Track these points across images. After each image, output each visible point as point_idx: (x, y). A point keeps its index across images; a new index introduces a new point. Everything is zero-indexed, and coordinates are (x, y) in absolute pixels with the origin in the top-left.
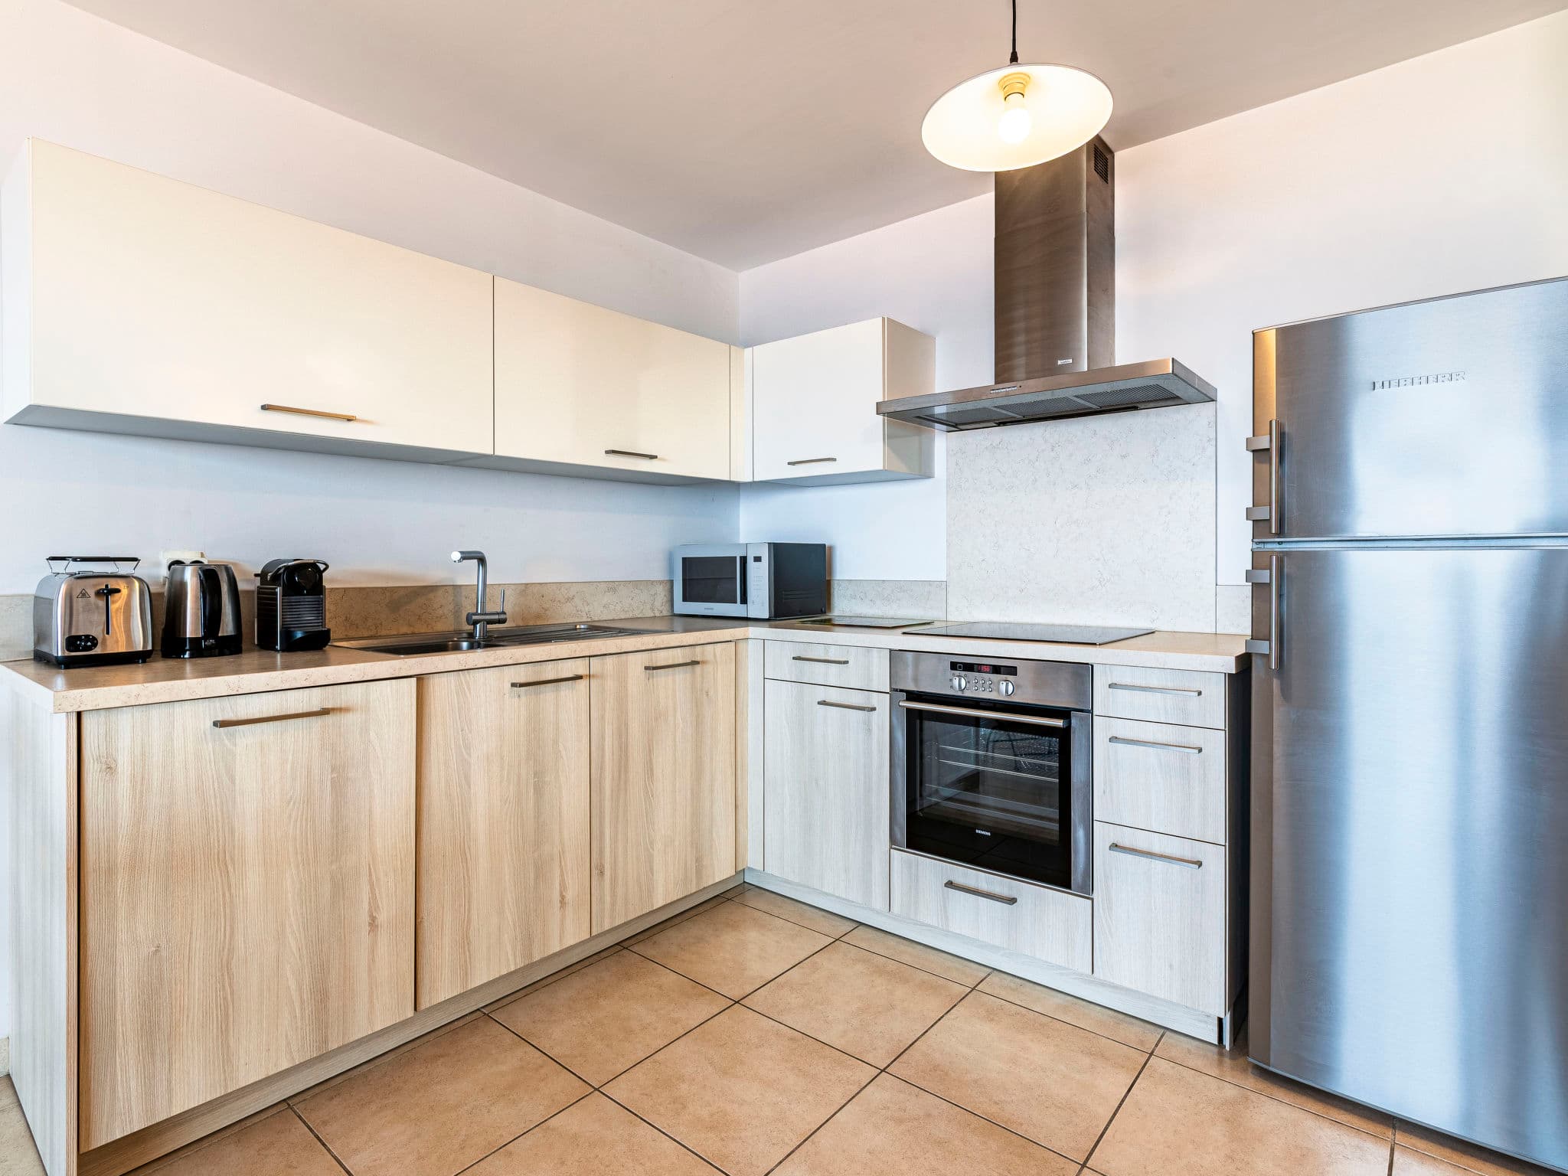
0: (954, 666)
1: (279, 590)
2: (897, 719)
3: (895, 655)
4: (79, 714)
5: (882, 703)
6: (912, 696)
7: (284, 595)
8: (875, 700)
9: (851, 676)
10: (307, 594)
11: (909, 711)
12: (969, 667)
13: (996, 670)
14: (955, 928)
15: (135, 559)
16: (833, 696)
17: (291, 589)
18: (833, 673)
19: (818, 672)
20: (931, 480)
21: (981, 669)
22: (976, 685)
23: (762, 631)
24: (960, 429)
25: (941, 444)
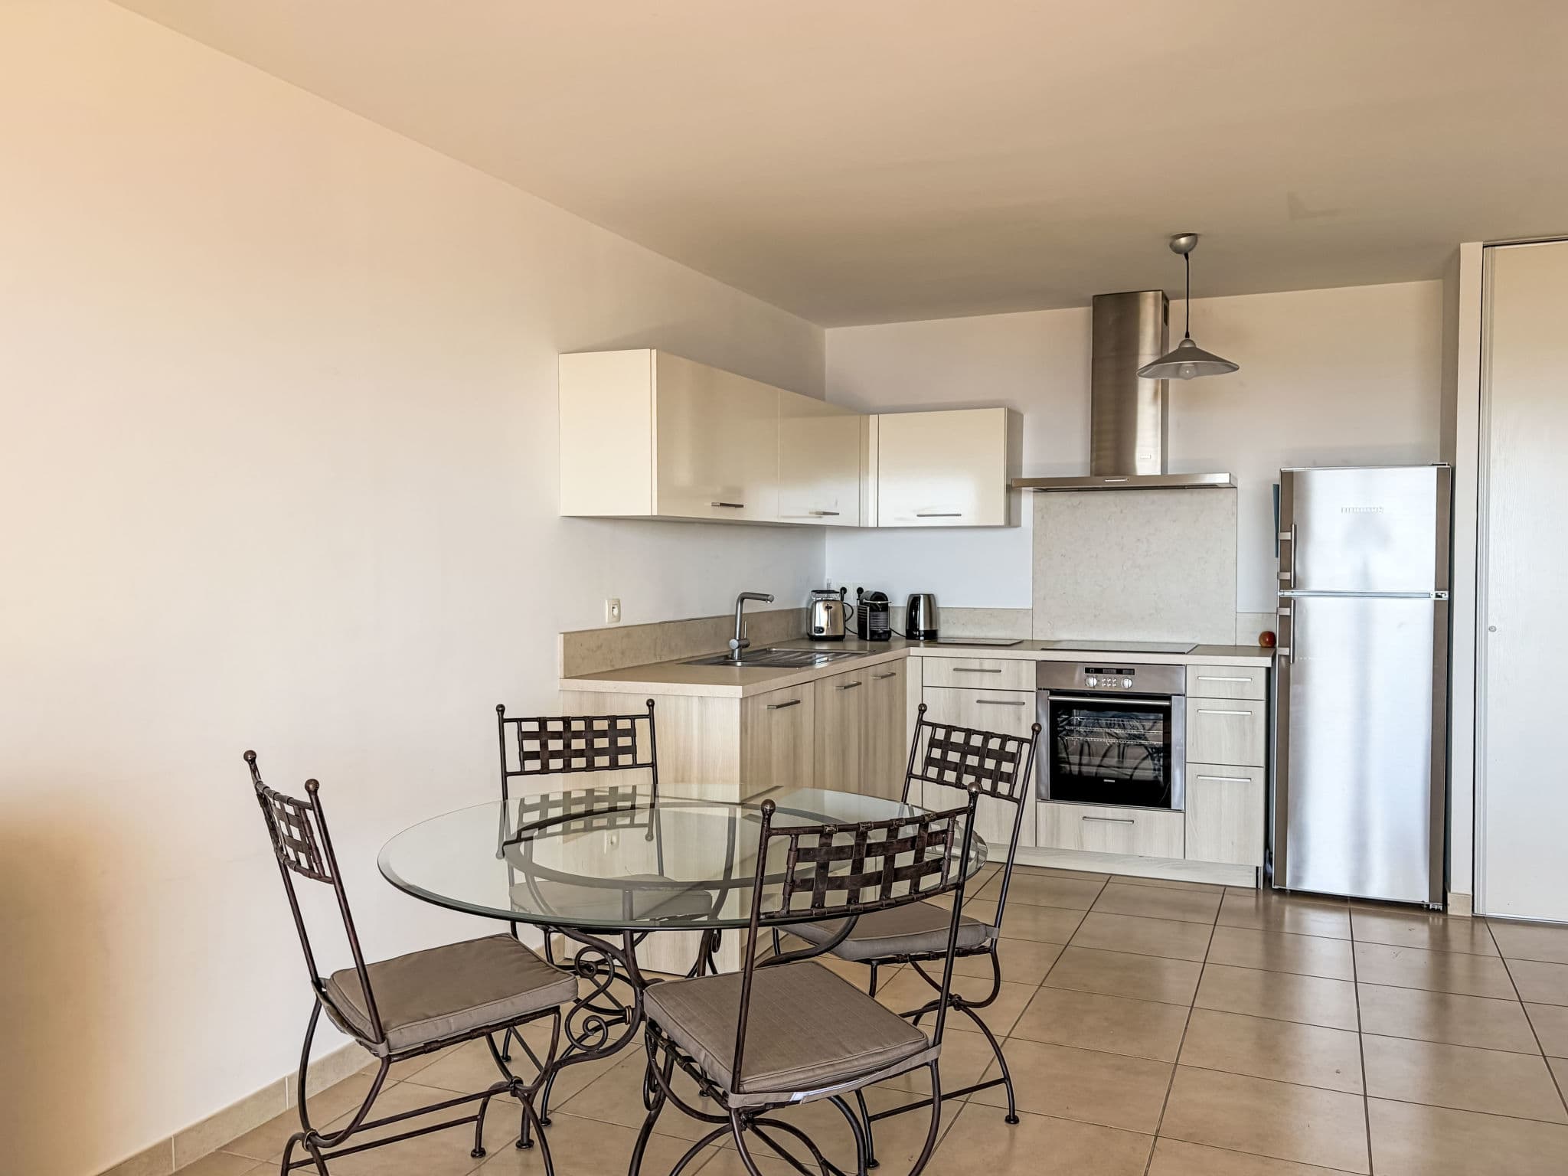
0: (1088, 670)
1: (868, 608)
2: (1043, 710)
3: (1041, 665)
5: (1030, 699)
6: (1053, 693)
7: (870, 611)
8: (1024, 697)
9: (1004, 681)
11: (1052, 702)
12: (1099, 671)
13: (1119, 671)
14: (1089, 847)
16: (988, 696)
17: (874, 608)
18: (988, 681)
19: (974, 680)
20: (1018, 529)
21: (1109, 671)
22: (1105, 682)
23: (921, 650)
24: (1046, 490)
25: (1028, 500)
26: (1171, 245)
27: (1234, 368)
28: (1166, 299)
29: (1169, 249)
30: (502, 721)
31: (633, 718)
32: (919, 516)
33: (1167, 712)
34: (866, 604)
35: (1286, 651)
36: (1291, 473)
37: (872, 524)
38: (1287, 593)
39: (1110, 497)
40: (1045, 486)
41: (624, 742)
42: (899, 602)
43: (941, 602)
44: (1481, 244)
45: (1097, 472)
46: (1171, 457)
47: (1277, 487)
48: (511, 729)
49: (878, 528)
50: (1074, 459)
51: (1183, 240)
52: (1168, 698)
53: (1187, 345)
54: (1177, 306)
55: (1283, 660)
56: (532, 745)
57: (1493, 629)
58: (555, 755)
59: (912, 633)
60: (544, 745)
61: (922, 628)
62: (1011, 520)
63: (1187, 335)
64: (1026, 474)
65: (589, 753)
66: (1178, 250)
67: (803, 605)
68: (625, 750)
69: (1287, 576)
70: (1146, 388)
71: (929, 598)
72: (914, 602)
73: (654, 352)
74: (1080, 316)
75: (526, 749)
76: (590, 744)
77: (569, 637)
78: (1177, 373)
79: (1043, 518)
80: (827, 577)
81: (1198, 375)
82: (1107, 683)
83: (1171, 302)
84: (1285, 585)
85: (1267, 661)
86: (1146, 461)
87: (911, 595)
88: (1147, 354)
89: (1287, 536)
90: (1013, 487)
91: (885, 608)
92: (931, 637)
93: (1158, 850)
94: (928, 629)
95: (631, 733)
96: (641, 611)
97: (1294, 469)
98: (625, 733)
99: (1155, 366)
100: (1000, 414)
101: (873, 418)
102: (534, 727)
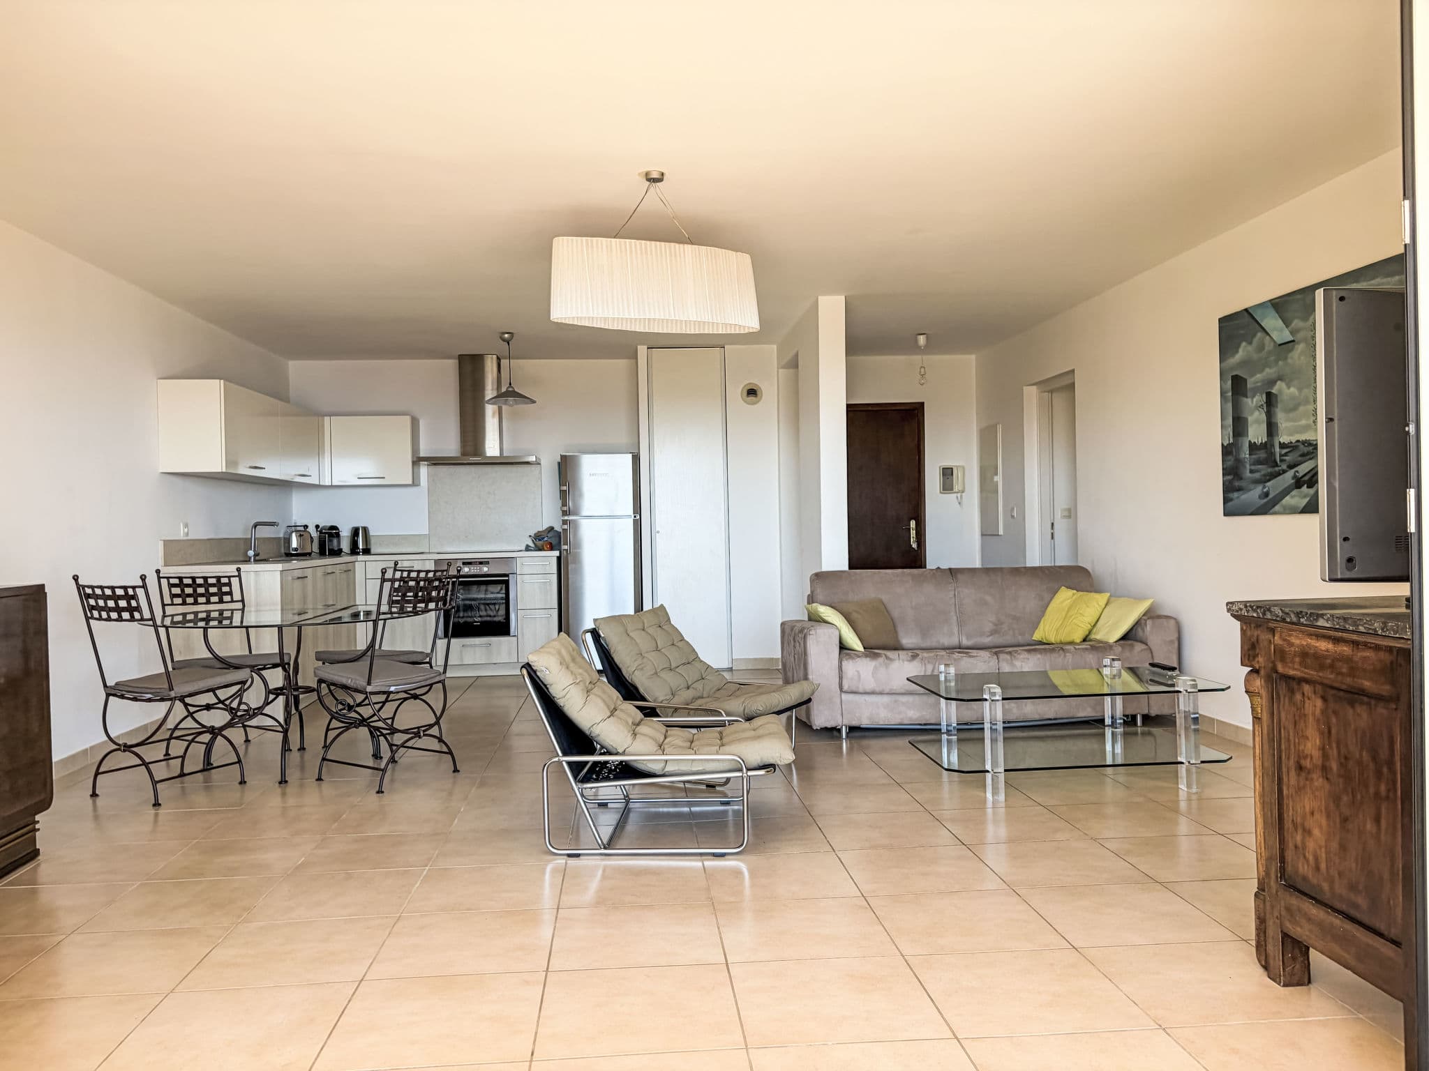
0: (464, 564)
1: (325, 536)
3: (437, 562)
7: (327, 538)
12: (470, 563)
13: (481, 563)
14: (466, 662)
17: (331, 535)
20: (419, 487)
21: (475, 563)
22: (474, 569)
23: (361, 558)
24: (435, 464)
25: (424, 470)
26: (501, 338)
27: (534, 402)
28: (499, 359)
29: (500, 340)
30: (159, 578)
31: (229, 577)
32: (359, 478)
33: (507, 583)
34: (325, 533)
35: (566, 547)
36: (566, 456)
37: (328, 483)
38: (566, 518)
39: (473, 468)
40: (435, 462)
41: (225, 589)
42: (345, 533)
43: (372, 533)
44: (646, 347)
45: (464, 454)
46: (505, 446)
47: (559, 463)
48: (164, 582)
49: (332, 487)
50: (450, 446)
51: (506, 335)
52: (507, 575)
53: (510, 389)
54: (504, 362)
55: (565, 552)
56: (177, 591)
57: (658, 532)
58: (189, 595)
59: (354, 551)
60: (183, 591)
61: (361, 547)
62: (415, 483)
63: (510, 384)
64: (422, 455)
65: (208, 595)
66: (504, 340)
67: (281, 535)
68: (226, 593)
69: (565, 508)
70: (490, 410)
71: (365, 529)
72: (355, 532)
73: (222, 381)
74: (451, 365)
75: (173, 592)
76: (207, 590)
77: (167, 543)
78: (506, 403)
79: (433, 480)
80: (294, 518)
81: (516, 404)
82: (474, 570)
83: (502, 361)
84: (564, 513)
85: (557, 553)
86: (492, 448)
87: (353, 528)
88: (490, 393)
89: (564, 488)
90: (417, 461)
91: (338, 535)
92: (367, 551)
93: (504, 658)
94: (365, 547)
95: (229, 584)
96: (200, 532)
97: (567, 454)
98: (225, 585)
99: (494, 400)
100: (408, 418)
101: (327, 419)
102: (177, 581)
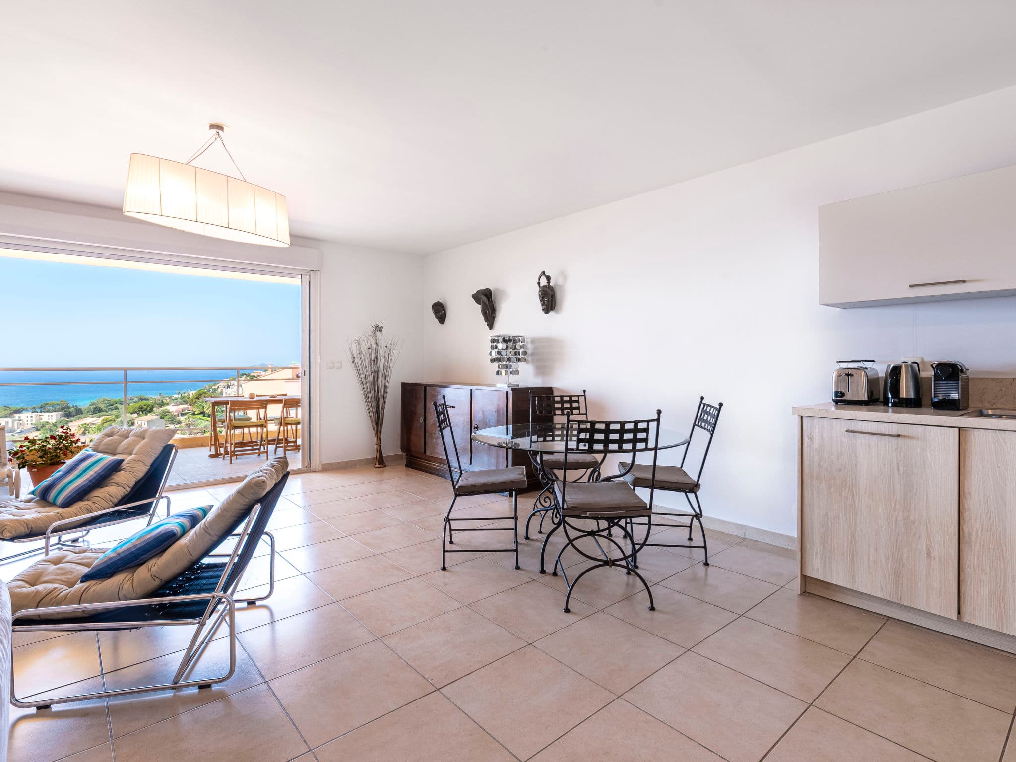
4: (802, 417)
10: (944, 380)
15: (873, 361)
